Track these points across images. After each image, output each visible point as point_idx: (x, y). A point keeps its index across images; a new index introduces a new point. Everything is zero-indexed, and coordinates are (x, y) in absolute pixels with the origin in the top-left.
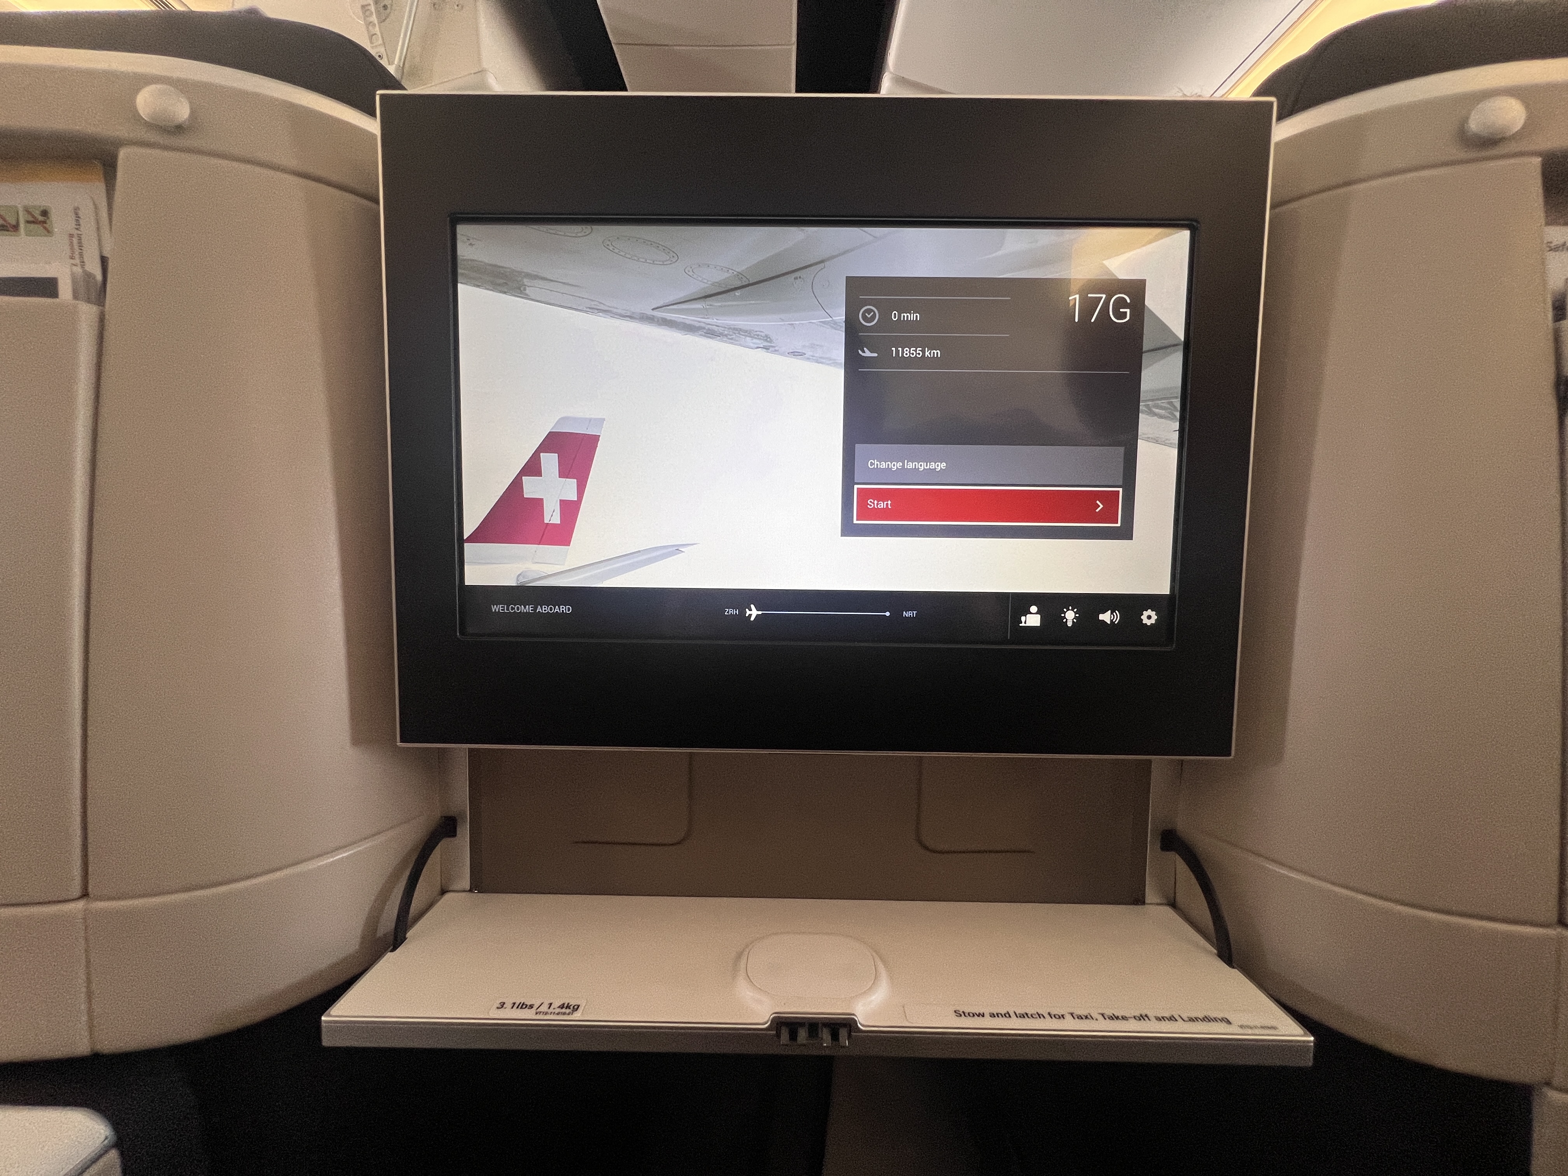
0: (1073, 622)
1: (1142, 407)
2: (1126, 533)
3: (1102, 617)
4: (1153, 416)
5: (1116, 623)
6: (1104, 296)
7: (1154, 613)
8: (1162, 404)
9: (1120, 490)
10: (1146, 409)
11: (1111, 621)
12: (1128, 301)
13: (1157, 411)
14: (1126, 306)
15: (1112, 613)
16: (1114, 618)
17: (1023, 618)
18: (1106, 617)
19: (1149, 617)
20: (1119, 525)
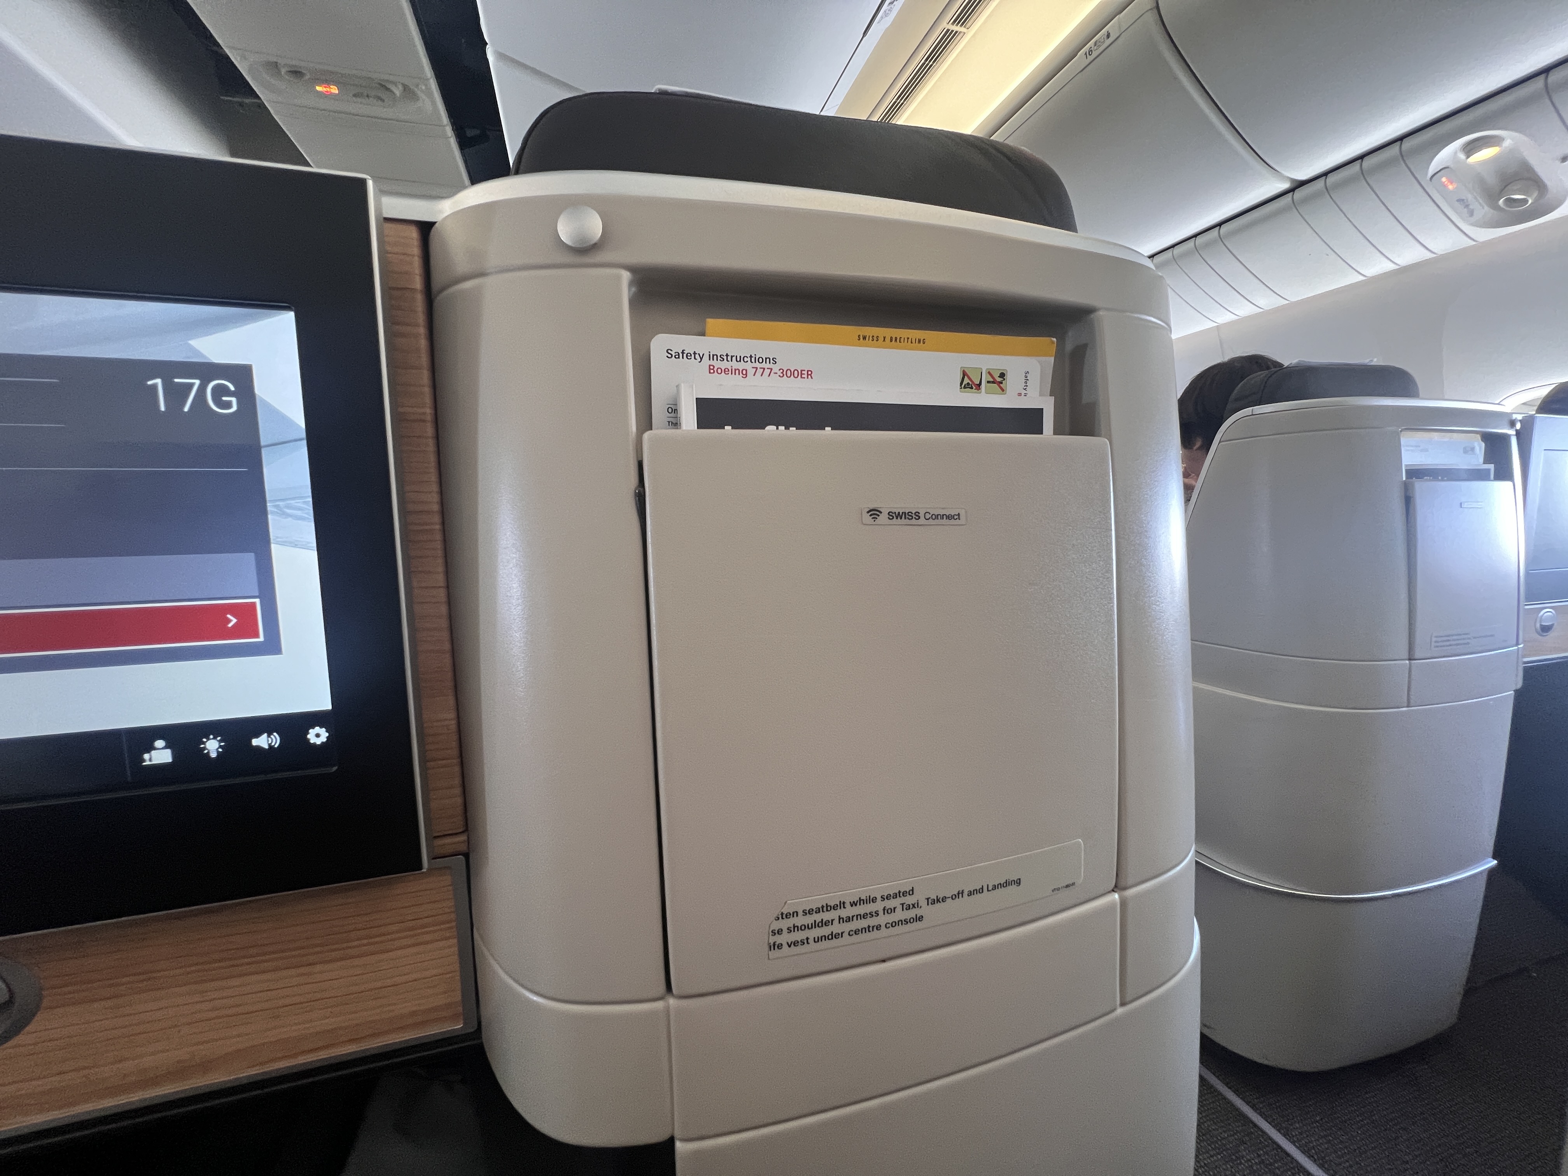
0: (218, 752)
1: (270, 507)
2: (272, 646)
3: (255, 742)
4: (286, 518)
5: (276, 746)
6: (197, 382)
7: (324, 729)
8: (296, 504)
9: (257, 601)
10: (276, 510)
11: (270, 745)
12: (232, 388)
13: (289, 511)
14: (229, 393)
15: (269, 736)
16: (272, 742)
17: (146, 756)
18: (262, 741)
19: (318, 736)
20: (261, 639)
